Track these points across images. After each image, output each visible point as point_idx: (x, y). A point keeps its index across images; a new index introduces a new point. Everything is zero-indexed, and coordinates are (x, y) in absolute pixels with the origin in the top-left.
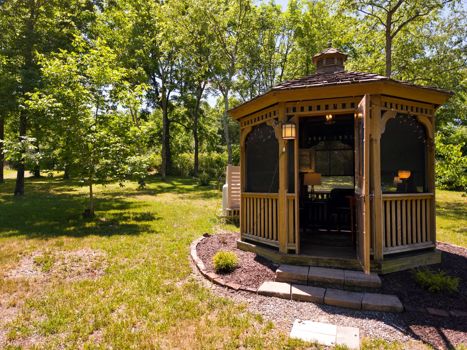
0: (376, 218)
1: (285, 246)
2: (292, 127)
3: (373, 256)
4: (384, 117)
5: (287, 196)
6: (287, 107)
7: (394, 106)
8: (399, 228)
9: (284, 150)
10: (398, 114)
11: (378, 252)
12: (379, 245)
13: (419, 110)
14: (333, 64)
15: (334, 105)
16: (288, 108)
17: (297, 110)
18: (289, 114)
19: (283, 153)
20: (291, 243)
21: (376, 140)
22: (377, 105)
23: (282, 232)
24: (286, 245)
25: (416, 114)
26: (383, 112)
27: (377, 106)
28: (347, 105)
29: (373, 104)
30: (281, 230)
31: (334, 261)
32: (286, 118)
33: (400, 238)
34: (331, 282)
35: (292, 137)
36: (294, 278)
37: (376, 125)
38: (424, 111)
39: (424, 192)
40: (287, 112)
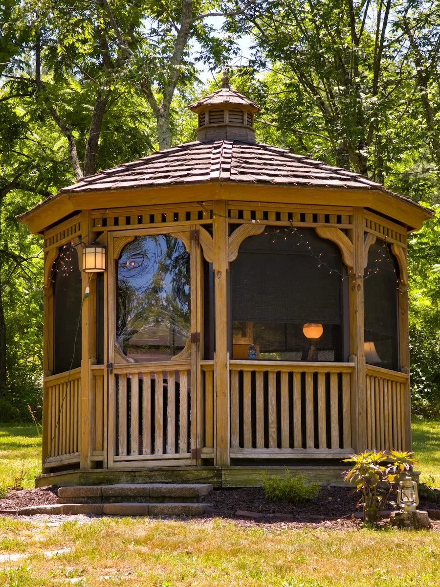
0: (218, 398)
1: (87, 457)
2: (95, 253)
3: (213, 459)
4: (235, 234)
5: (92, 370)
6: (94, 217)
7: (259, 215)
8: (272, 418)
9: (87, 290)
10: (268, 228)
11: (221, 452)
12: (222, 441)
13: (321, 218)
14: (221, 124)
15: (163, 215)
16: (94, 219)
17: (108, 223)
18: (96, 229)
19: (87, 296)
20: (98, 450)
21: (219, 272)
22: (220, 216)
23: (84, 433)
24: (89, 454)
25: (313, 225)
26: (233, 227)
27: (221, 218)
28: (180, 215)
29: (215, 215)
30: (83, 430)
31: (157, 473)
32: (91, 235)
33: (275, 436)
34: (132, 495)
35: (95, 268)
36: (82, 495)
37: (219, 247)
38: (333, 219)
39: (336, 361)
40: (94, 226)
